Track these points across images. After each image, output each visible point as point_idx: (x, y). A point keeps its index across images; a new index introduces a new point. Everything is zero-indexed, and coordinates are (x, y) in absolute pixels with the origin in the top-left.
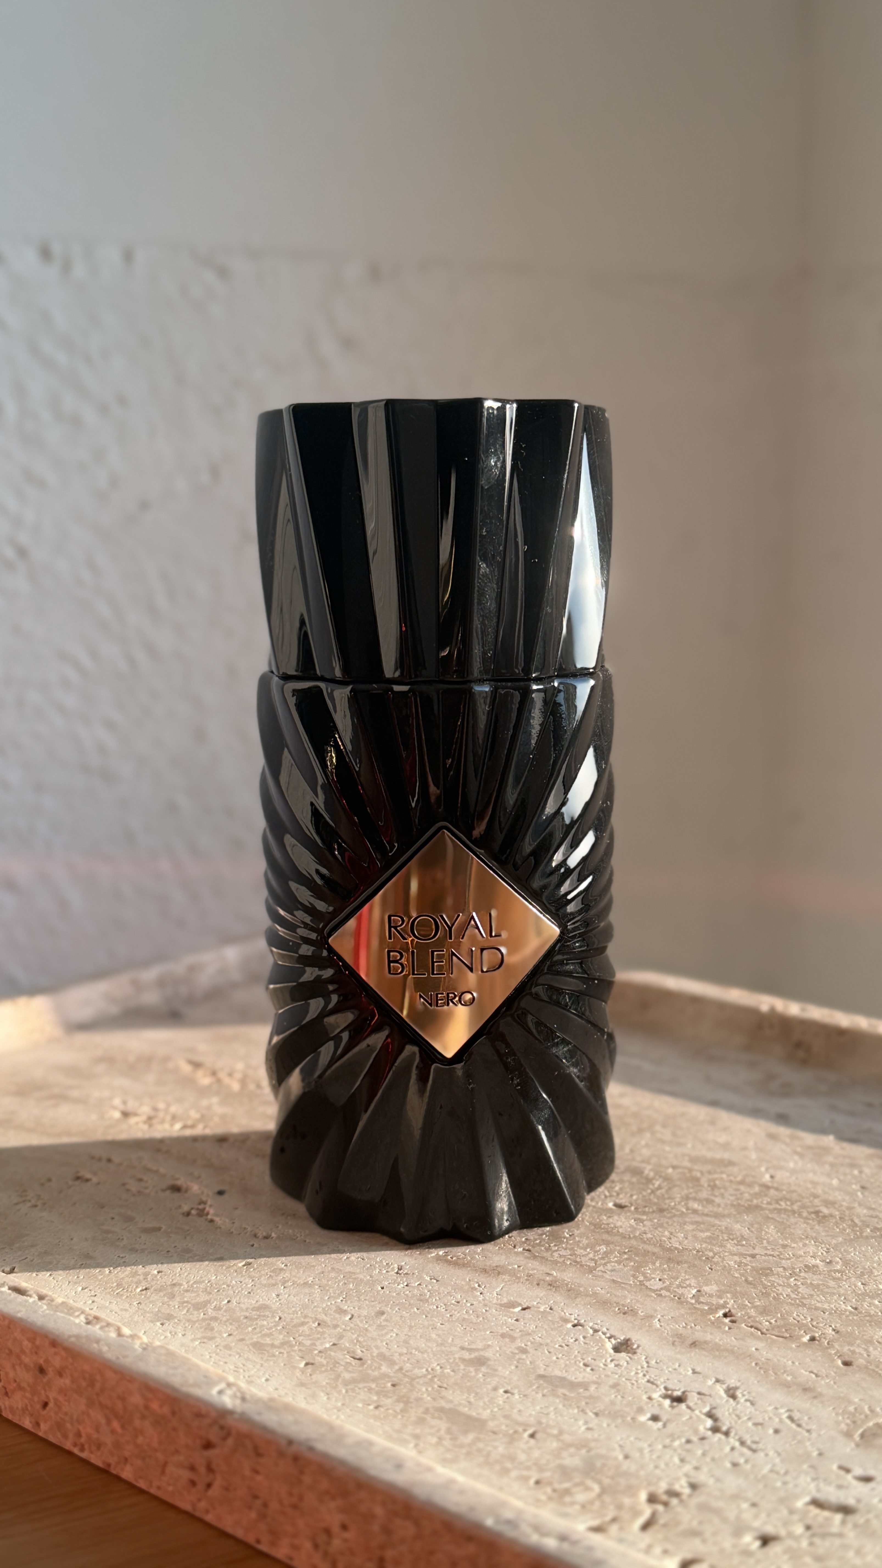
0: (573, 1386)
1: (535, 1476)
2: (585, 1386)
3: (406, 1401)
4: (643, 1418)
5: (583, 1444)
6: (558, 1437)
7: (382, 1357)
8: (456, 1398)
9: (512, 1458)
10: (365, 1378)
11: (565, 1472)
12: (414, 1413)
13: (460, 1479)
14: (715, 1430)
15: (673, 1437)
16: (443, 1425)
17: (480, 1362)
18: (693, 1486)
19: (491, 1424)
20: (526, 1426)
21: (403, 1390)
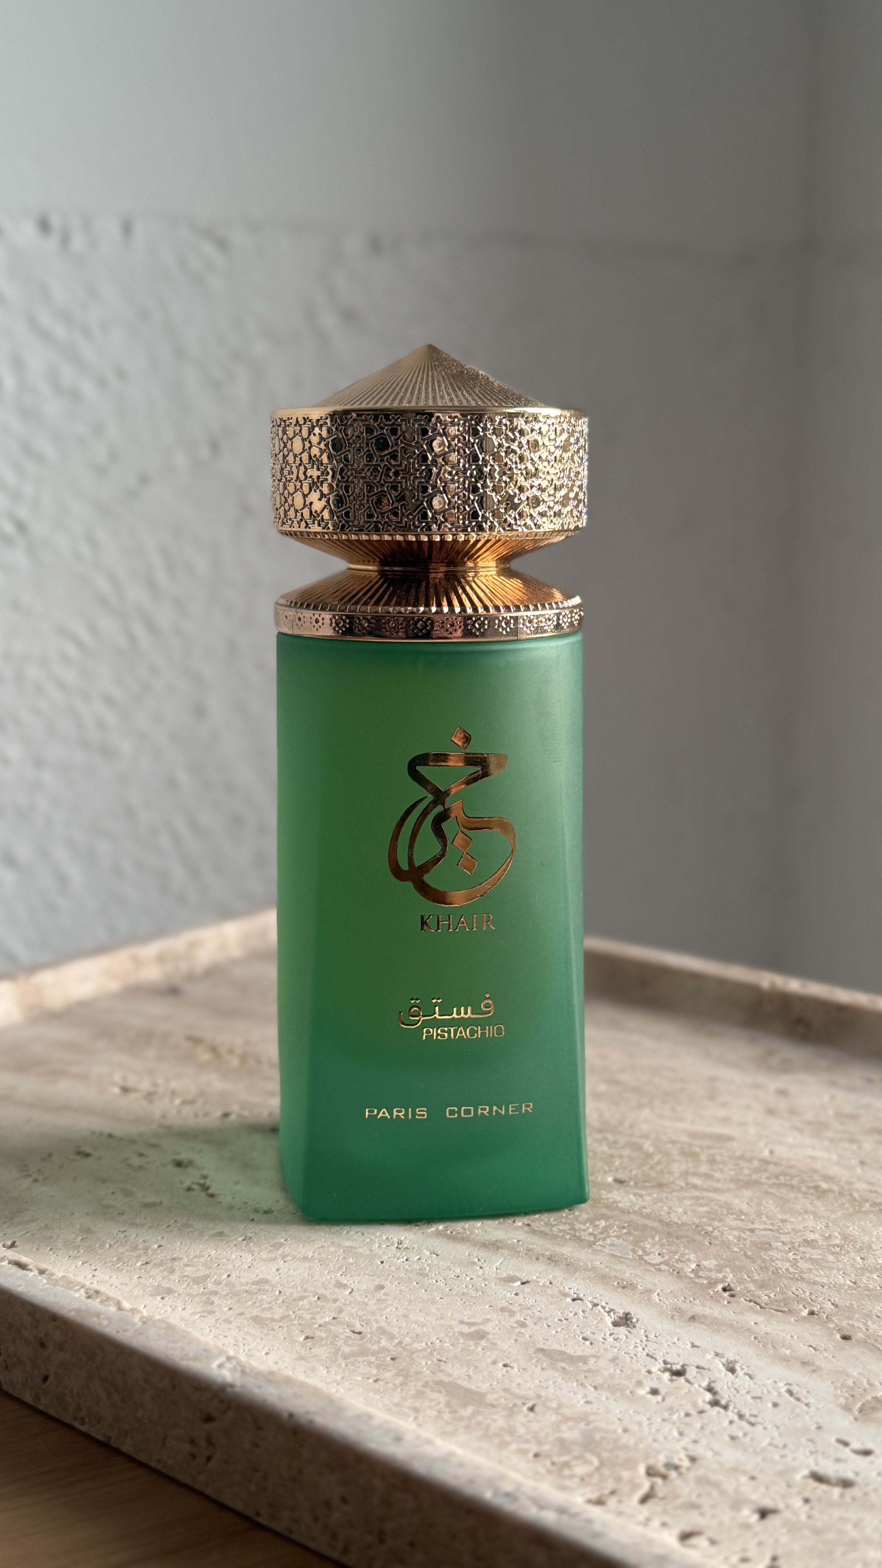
0: (572, 1359)
1: (533, 1448)
2: (584, 1359)
3: (405, 1374)
4: (643, 1392)
5: (583, 1418)
6: (557, 1410)
7: (382, 1331)
8: (456, 1372)
9: (512, 1432)
10: (363, 1352)
11: (564, 1446)
12: (413, 1387)
13: (460, 1451)
14: (715, 1403)
15: (671, 1410)
16: (442, 1398)
17: (480, 1336)
18: (693, 1459)
19: (490, 1398)
20: (525, 1399)
21: (402, 1364)
